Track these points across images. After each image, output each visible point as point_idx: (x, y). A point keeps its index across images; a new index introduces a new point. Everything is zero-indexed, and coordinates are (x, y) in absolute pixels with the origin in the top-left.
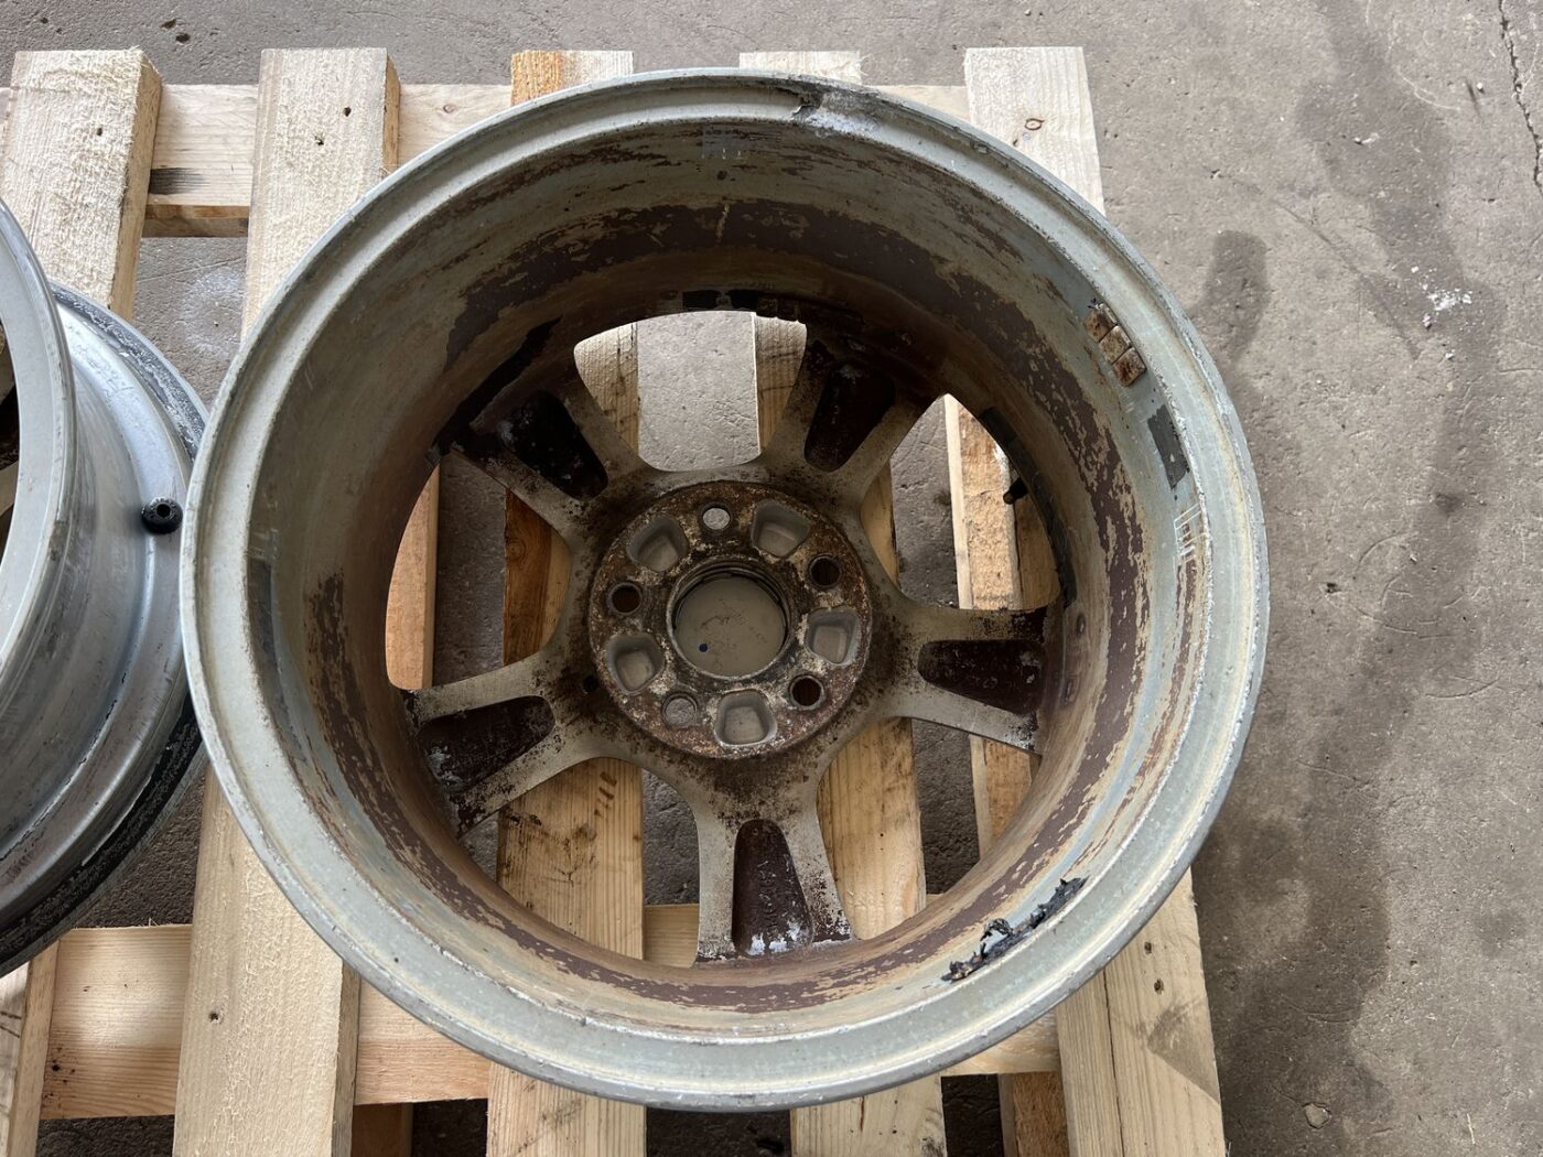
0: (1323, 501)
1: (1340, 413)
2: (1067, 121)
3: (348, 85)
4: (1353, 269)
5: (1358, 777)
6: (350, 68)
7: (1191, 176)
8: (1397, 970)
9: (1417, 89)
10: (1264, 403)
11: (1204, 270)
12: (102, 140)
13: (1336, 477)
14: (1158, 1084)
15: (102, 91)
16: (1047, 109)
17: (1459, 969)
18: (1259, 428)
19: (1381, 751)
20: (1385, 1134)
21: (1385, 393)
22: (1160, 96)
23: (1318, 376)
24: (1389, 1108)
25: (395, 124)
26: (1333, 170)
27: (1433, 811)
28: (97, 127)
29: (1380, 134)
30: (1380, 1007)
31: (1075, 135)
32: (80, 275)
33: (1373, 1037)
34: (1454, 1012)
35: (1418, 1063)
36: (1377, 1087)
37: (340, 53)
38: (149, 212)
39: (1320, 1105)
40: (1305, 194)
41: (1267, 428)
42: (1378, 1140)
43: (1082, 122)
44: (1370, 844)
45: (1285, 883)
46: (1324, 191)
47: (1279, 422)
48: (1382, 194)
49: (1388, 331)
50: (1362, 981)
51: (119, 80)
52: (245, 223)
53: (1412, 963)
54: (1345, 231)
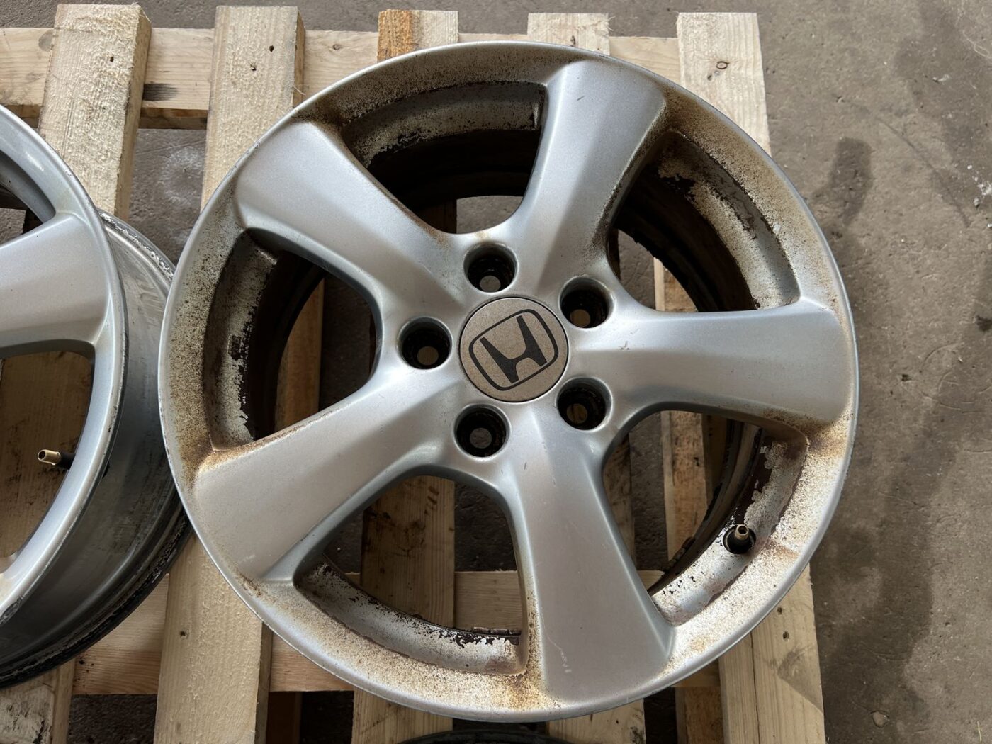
0: (902, 320)
1: (916, 262)
2: (745, 64)
3: (272, 31)
4: (929, 166)
5: (917, 502)
6: (273, 20)
7: (823, 101)
8: (937, 627)
9: (975, 46)
10: (865, 254)
11: (829, 164)
12: (114, 64)
13: (912, 304)
14: (784, 699)
15: (113, 32)
16: (732, 55)
17: (977, 629)
18: (861, 271)
19: (933, 485)
20: (923, 732)
21: (947, 250)
22: (805, 46)
23: (902, 237)
24: (927, 716)
25: (301, 56)
26: (918, 99)
27: (965, 526)
28: (110, 56)
29: (951, 76)
30: (924, 651)
31: (750, 73)
32: (100, 154)
33: (919, 670)
34: (972, 656)
35: (947, 688)
36: (920, 703)
37: (268, 9)
38: (143, 112)
39: (882, 712)
40: (899, 114)
41: (867, 270)
42: (919, 736)
43: (754, 64)
44: (924, 546)
45: (866, 570)
46: (912, 112)
47: (875, 267)
48: (950, 116)
49: (951, 208)
50: (913, 634)
51: (125, 25)
52: (205, 121)
53: (947, 624)
54: (926, 140)
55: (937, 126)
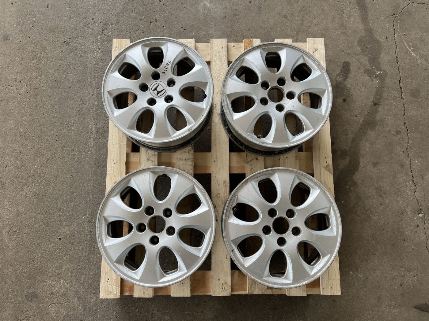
0: (356, 104)
1: (360, 90)
4: (364, 67)
5: (358, 143)
6: (222, 42)
7: (340, 52)
9: (377, 37)
11: (341, 68)
13: (358, 100)
14: (326, 173)
16: (318, 47)
17: (369, 169)
19: (361, 139)
20: (357, 189)
21: (367, 87)
22: (336, 39)
23: (357, 84)
26: (363, 51)
29: (371, 45)
30: (358, 173)
33: (356, 177)
34: (368, 175)
36: (356, 184)
37: (221, 39)
39: (348, 186)
40: (358, 55)
43: (323, 49)
44: (359, 152)
45: (346, 157)
46: (361, 55)
48: (370, 55)
49: (369, 77)
50: (355, 170)
51: (192, 43)
54: (364, 61)
55: (366, 58)
